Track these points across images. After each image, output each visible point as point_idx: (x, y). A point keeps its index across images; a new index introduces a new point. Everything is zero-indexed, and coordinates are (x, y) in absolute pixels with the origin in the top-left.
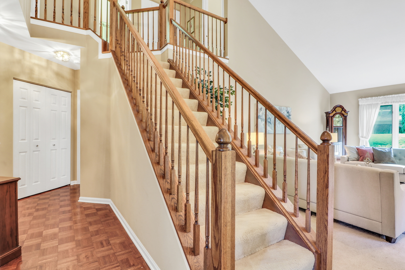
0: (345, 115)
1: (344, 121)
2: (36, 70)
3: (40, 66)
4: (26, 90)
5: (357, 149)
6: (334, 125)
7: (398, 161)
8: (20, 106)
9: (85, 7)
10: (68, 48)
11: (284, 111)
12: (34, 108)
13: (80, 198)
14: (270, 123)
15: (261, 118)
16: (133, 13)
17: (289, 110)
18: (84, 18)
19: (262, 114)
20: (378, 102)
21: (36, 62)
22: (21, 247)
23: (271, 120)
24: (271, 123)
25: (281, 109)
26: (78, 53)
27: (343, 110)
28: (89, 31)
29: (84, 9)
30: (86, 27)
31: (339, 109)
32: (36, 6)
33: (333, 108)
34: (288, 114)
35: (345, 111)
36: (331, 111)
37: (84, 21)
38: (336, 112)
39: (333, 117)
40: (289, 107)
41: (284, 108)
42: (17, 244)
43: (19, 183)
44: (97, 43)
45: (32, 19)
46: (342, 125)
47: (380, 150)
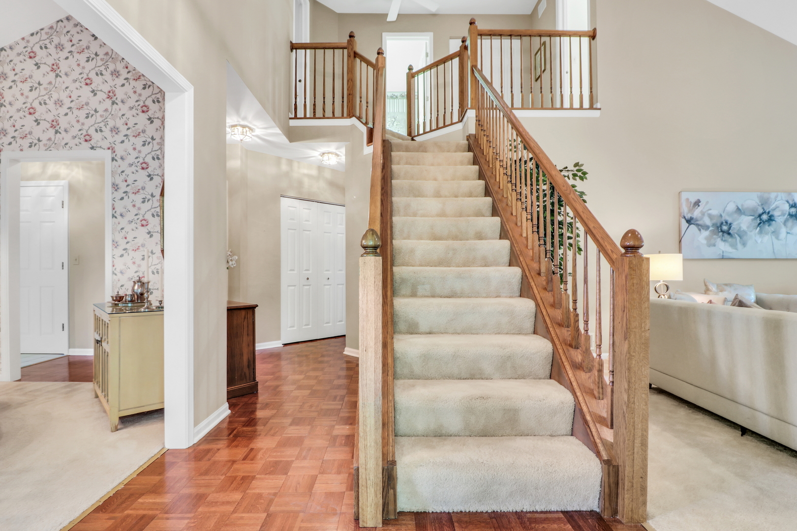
2: (306, 181)
3: (310, 176)
4: (295, 209)
8: (289, 229)
9: (349, 87)
10: (332, 147)
11: (777, 203)
12: (304, 230)
13: (346, 349)
14: (729, 234)
15: (698, 222)
16: (424, 72)
17: (796, 198)
18: (347, 103)
19: (700, 215)
21: (306, 171)
22: (258, 382)
23: (733, 226)
24: (732, 233)
25: (769, 198)
26: (342, 152)
28: (354, 118)
29: (348, 90)
30: (351, 115)
32: (305, 102)
34: (793, 210)
37: (348, 106)
42: (254, 379)
43: (257, 310)
44: (362, 133)
45: (291, 121)
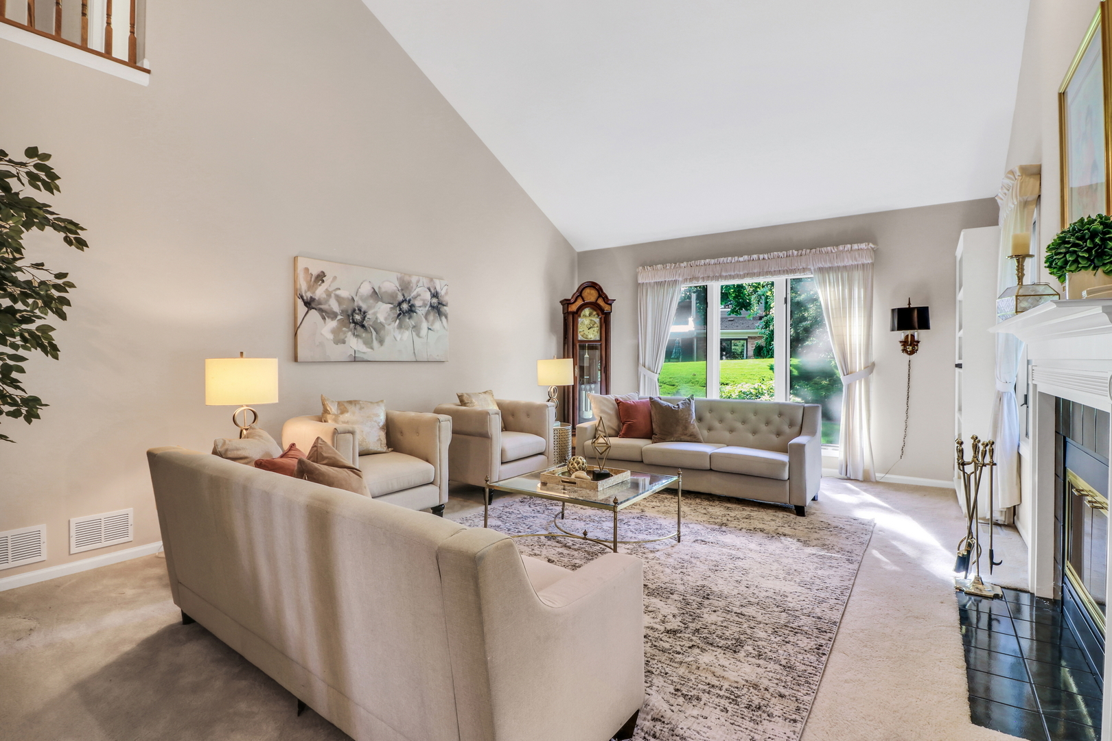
0: (606, 309)
1: (604, 326)
5: (618, 404)
6: (580, 338)
7: (705, 432)
11: (418, 290)
14: (363, 326)
15: (322, 307)
17: (439, 286)
19: (324, 296)
20: (677, 278)
23: (368, 316)
24: (366, 325)
25: (409, 283)
27: (600, 296)
31: (590, 294)
33: (577, 291)
34: (435, 300)
35: (606, 299)
36: (572, 297)
38: (584, 301)
39: (576, 316)
40: (441, 279)
41: (418, 282)
46: (598, 338)
47: (665, 403)
